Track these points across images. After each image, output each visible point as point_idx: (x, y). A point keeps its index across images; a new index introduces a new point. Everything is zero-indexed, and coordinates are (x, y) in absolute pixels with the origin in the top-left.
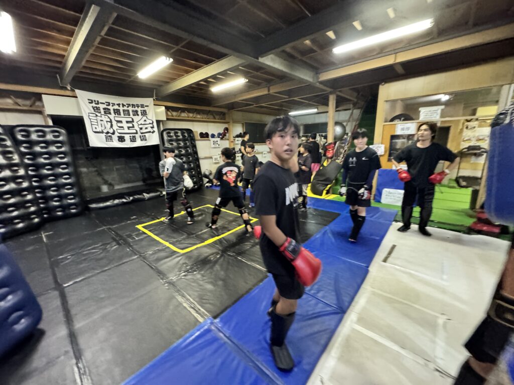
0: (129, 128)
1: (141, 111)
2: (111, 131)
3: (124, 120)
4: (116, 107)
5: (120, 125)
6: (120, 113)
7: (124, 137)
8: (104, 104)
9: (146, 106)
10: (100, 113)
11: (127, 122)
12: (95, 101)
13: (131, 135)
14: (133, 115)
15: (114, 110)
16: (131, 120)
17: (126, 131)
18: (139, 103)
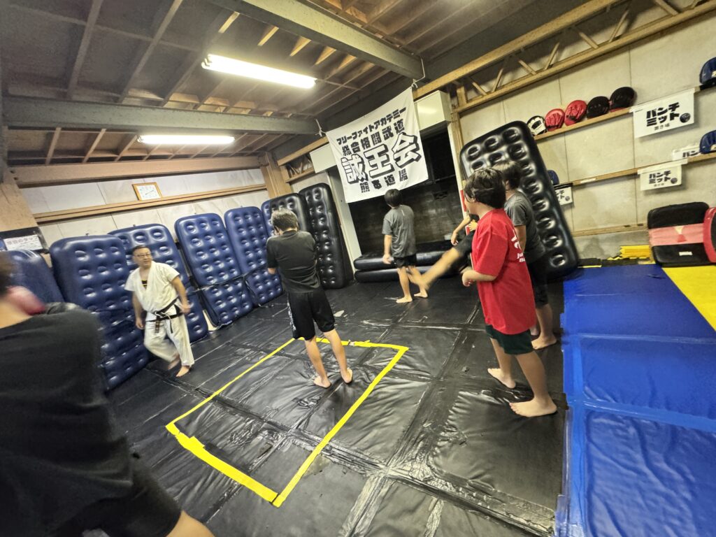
0: (383, 163)
1: (395, 124)
2: (364, 177)
3: (375, 153)
4: (364, 135)
5: (372, 162)
7: (378, 180)
9: (402, 111)
10: (350, 153)
11: (380, 154)
12: (343, 138)
13: (386, 175)
15: (362, 141)
16: (383, 148)
17: (381, 169)
18: (391, 112)
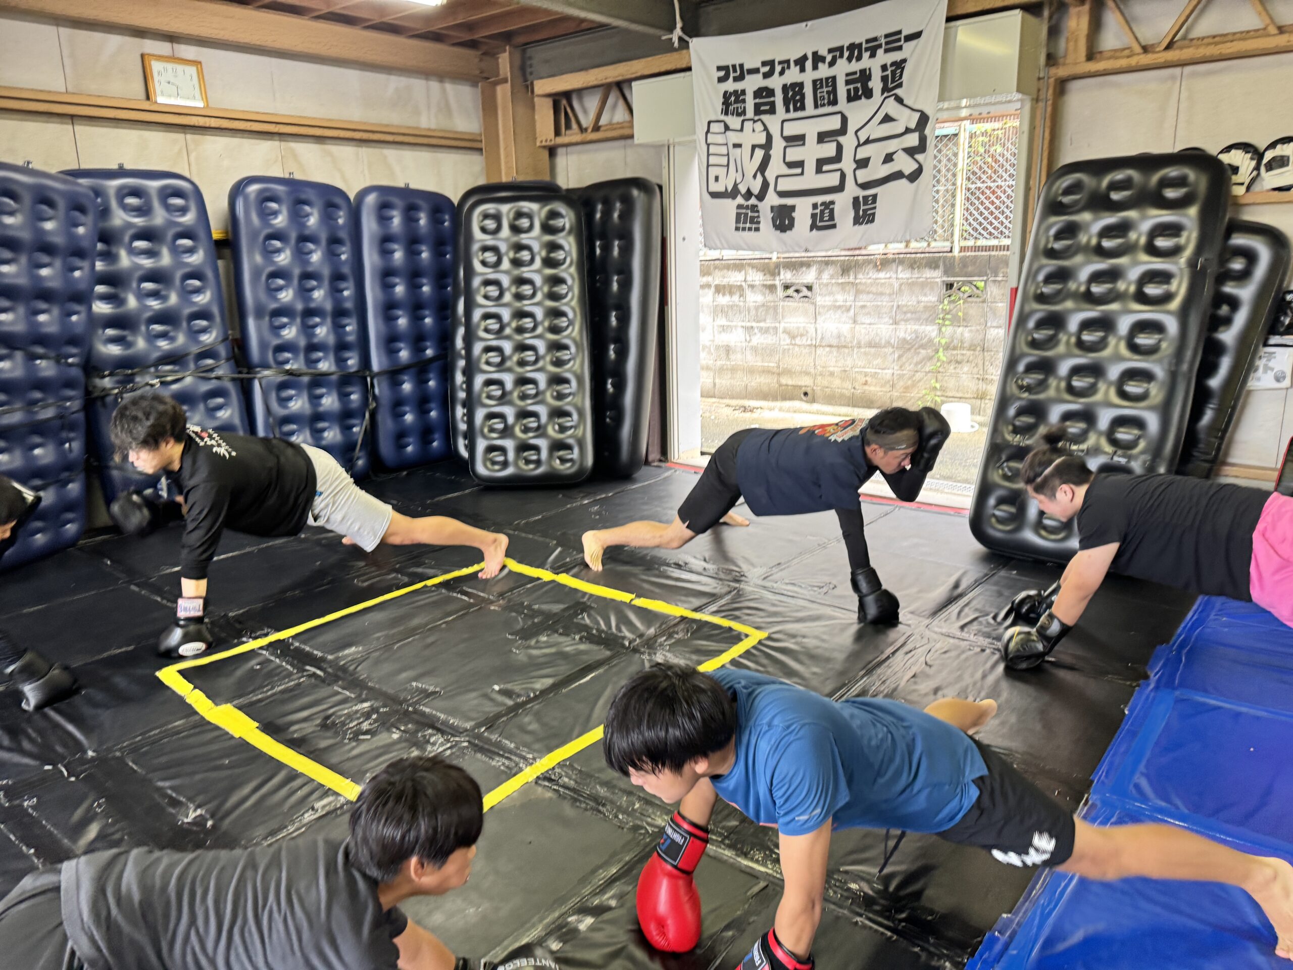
0: (821, 164)
1: (884, 68)
2: (756, 188)
3: (812, 130)
4: (793, 75)
5: (794, 154)
6: (803, 96)
7: (793, 208)
8: (756, 71)
9: (909, 38)
10: (744, 112)
11: (822, 137)
12: (734, 67)
13: (820, 199)
14: (850, 99)
16: (834, 123)
17: (811, 180)
18: (879, 32)
